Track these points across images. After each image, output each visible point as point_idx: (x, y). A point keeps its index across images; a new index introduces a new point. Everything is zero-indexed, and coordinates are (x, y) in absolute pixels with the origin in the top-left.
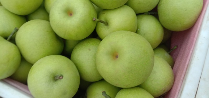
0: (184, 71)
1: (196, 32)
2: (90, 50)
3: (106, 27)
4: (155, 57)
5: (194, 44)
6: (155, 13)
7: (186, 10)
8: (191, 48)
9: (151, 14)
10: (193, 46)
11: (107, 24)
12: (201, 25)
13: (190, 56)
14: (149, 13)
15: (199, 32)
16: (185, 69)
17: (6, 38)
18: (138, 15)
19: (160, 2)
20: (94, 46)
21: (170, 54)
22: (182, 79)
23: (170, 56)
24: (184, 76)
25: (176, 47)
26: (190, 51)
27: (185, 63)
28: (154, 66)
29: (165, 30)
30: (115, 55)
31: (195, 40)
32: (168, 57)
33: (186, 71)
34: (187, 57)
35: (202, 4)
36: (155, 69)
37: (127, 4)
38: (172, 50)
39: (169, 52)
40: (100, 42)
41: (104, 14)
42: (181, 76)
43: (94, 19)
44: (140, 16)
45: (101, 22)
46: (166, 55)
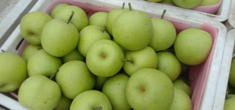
0: (200, 100)
1: (207, 66)
2: (119, 84)
3: (132, 64)
4: (175, 89)
5: (206, 77)
6: (172, 50)
7: (198, 49)
8: (204, 80)
9: (169, 51)
10: (206, 78)
11: (132, 62)
12: (211, 60)
13: (203, 87)
14: (167, 50)
15: (210, 66)
16: (200, 98)
17: (49, 77)
18: (157, 52)
19: (176, 41)
20: (123, 81)
21: (188, 85)
22: (198, 107)
23: (188, 86)
24: (200, 104)
25: (193, 78)
26: (203, 83)
27: (200, 93)
28: (175, 96)
29: (182, 64)
30: (143, 89)
31: (207, 73)
32: (187, 88)
33: (201, 100)
34: (202, 88)
35: (211, 42)
36: (175, 99)
37: (149, 45)
38: (189, 82)
39: (187, 83)
40: (129, 79)
41: (130, 54)
42: (197, 104)
43: (123, 60)
44: (160, 53)
45: (128, 61)
46: (185, 86)
